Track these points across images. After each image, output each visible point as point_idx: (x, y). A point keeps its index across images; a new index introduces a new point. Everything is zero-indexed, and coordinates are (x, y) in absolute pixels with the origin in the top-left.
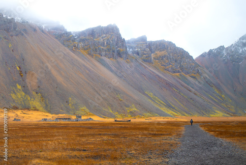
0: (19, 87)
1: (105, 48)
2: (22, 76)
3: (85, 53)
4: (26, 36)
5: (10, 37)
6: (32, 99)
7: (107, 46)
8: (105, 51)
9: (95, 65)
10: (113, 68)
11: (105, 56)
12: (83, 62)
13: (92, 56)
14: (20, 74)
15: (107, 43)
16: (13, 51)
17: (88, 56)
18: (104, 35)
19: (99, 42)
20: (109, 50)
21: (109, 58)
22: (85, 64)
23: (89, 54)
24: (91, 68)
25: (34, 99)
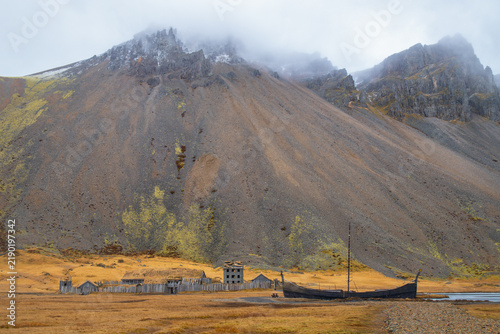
0: (158, 193)
1: (434, 96)
2: (179, 167)
3: (380, 112)
4: (231, 85)
5: (190, 90)
6: (180, 224)
7: (439, 90)
8: (436, 102)
9: (404, 137)
10: (460, 141)
11: (438, 114)
12: (369, 130)
13: (400, 118)
14: (177, 163)
15: (439, 83)
16: (183, 115)
17: (387, 118)
18: (432, 66)
19: (417, 84)
20: (445, 100)
21: (446, 119)
22: (375, 134)
23: (391, 114)
24: (388, 141)
25: (186, 224)
